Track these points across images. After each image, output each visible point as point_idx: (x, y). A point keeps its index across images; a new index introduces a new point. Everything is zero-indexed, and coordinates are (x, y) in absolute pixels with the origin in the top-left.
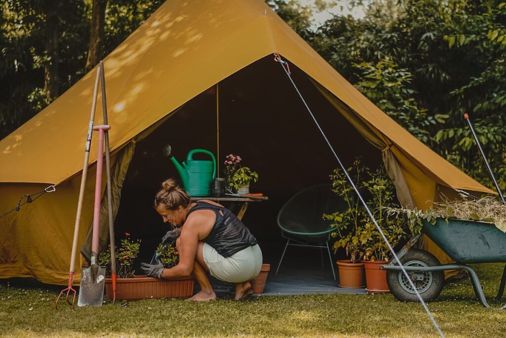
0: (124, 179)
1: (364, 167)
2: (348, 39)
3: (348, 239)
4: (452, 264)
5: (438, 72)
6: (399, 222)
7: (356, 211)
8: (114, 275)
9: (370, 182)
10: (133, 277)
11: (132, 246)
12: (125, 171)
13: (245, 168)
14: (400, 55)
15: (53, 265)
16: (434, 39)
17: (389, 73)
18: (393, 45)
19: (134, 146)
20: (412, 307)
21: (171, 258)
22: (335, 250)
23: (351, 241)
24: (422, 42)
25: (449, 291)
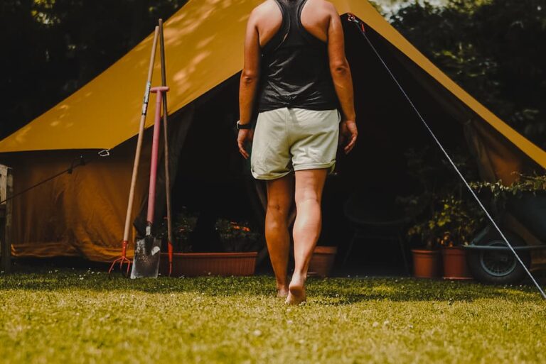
8: (170, 246)
11: (189, 219)
15: (102, 241)
16: (524, 28)
24: (510, 30)
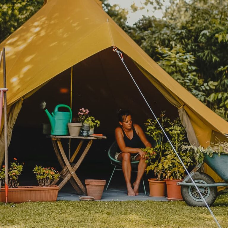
0: (14, 123)
1: (167, 118)
2: (153, 33)
3: (156, 165)
4: (221, 182)
5: (211, 56)
6: (188, 155)
7: (161, 147)
8: (6, 186)
9: (170, 128)
10: (18, 188)
11: (18, 167)
12: (16, 118)
13: (91, 117)
14: (187, 45)
16: (209, 35)
17: (180, 56)
18: (183, 38)
19: (22, 102)
20: (197, 210)
21: (44, 175)
22: (147, 172)
23: (157, 166)
24: (201, 36)
25: (220, 200)
